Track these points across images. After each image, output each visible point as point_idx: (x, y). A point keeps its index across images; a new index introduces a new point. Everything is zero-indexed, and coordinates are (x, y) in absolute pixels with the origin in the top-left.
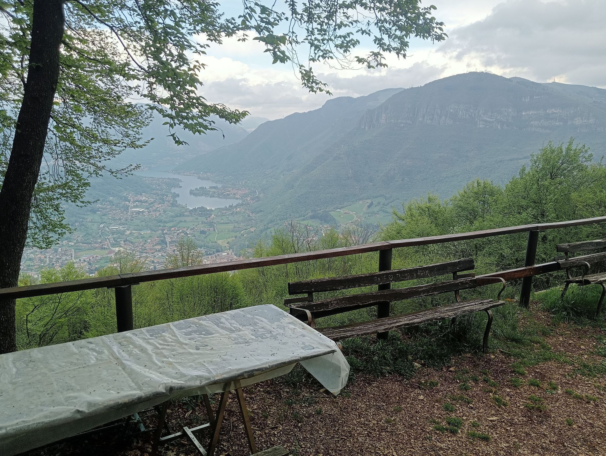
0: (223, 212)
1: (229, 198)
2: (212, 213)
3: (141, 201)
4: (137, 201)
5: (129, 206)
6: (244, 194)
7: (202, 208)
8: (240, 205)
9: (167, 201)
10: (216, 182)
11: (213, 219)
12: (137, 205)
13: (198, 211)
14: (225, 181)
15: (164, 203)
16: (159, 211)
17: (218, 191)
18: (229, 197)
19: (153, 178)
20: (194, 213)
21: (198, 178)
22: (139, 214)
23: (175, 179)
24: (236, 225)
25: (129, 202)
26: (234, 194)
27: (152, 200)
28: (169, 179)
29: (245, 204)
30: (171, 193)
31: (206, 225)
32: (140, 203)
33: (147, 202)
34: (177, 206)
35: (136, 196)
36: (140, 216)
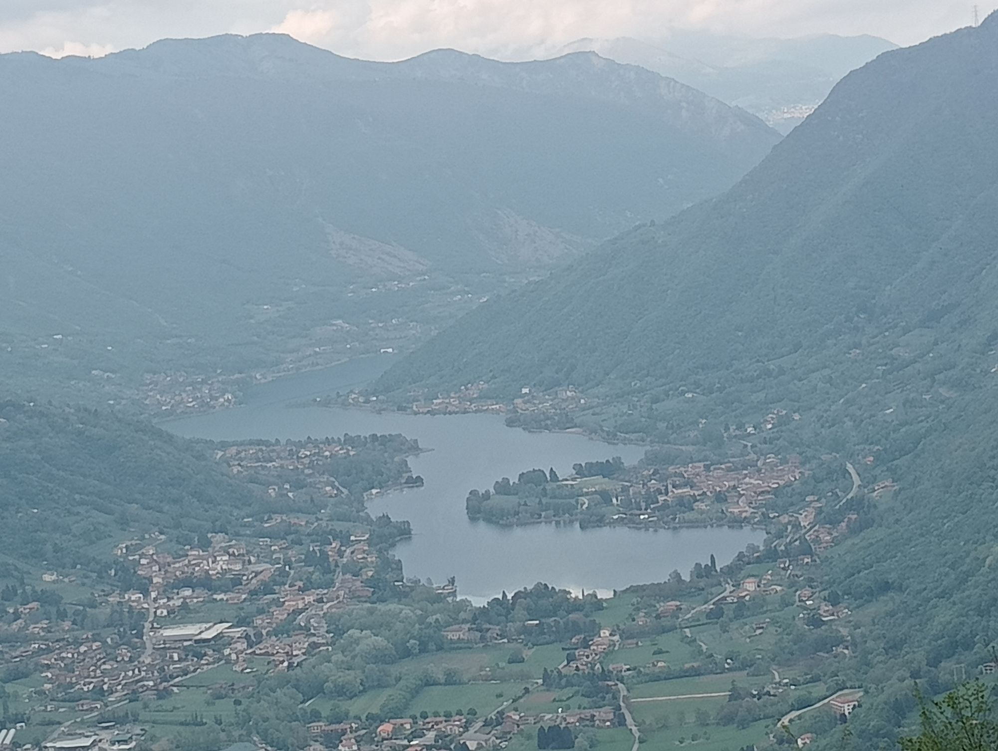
0: (661, 607)
1: (693, 525)
2: (598, 618)
3: (206, 583)
4: (188, 583)
5: (143, 615)
6: (776, 493)
7: (543, 591)
8: (759, 560)
9: (346, 570)
10: (611, 438)
11: (609, 653)
12: (184, 606)
13: (519, 612)
14: (662, 425)
15: (329, 584)
16: (306, 630)
17: (625, 489)
18: (689, 516)
19: (267, 443)
20: (496, 629)
21: (510, 423)
22: (200, 656)
23: (383, 441)
24: (741, 678)
25: (146, 593)
26: (720, 498)
27: (267, 569)
28: (349, 441)
29: (787, 554)
30: (368, 520)
31: (569, 692)
32: (202, 594)
33: (237, 582)
34: (402, 595)
35: (178, 557)
36: (206, 667)
